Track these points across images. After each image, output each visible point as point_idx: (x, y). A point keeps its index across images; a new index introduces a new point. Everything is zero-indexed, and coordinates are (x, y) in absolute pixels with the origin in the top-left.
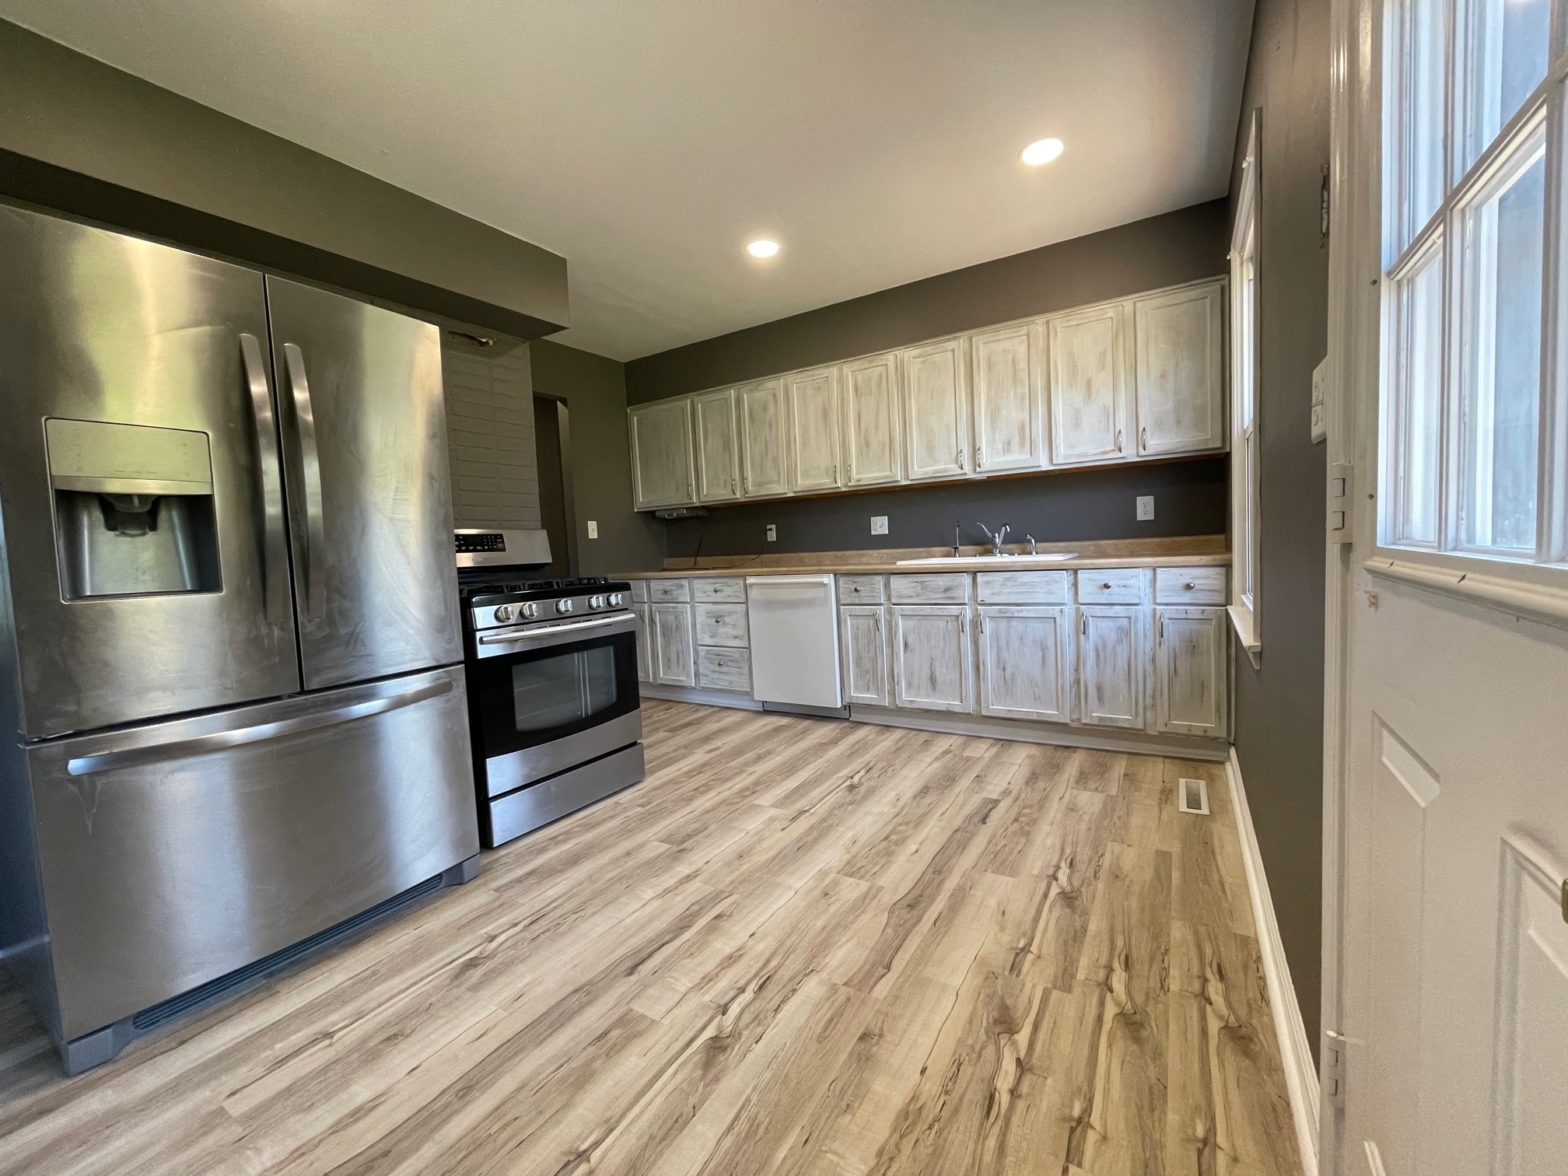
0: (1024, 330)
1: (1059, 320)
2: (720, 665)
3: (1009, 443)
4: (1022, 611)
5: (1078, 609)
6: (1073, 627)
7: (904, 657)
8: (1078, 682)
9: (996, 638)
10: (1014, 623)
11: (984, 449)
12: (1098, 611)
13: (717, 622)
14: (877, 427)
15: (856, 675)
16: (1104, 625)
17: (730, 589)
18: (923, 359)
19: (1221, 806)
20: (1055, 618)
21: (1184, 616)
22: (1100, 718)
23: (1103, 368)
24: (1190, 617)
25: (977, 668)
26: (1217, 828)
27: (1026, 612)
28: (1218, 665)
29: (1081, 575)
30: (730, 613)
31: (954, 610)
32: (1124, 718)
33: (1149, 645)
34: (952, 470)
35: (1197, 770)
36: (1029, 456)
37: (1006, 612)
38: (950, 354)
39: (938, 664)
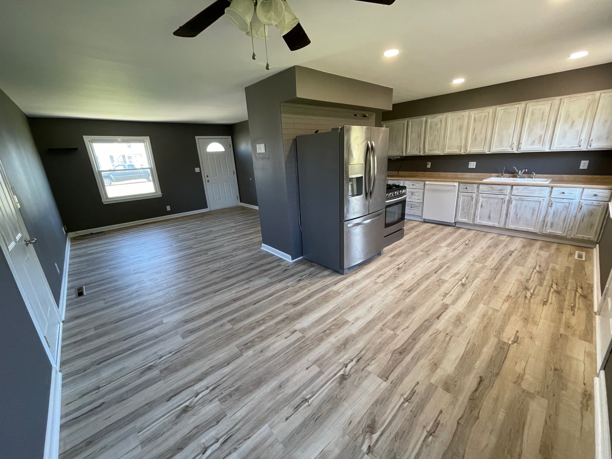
0: (550, 102)
1: (566, 99)
2: (411, 207)
3: (534, 142)
4: (528, 198)
5: (550, 199)
6: (547, 205)
7: (480, 210)
8: (544, 221)
9: (516, 206)
10: (524, 202)
11: (523, 143)
12: (558, 200)
13: (412, 194)
14: (481, 133)
15: (461, 213)
16: (559, 205)
17: (418, 185)
18: (505, 110)
19: (589, 258)
20: (540, 202)
21: (591, 204)
22: (550, 232)
23: (581, 117)
24: (593, 204)
25: (507, 215)
26: (587, 264)
27: (529, 199)
28: (600, 219)
29: (554, 188)
30: (417, 192)
31: (502, 196)
32: (559, 233)
33: (575, 211)
34: (508, 150)
35: (583, 249)
36: (541, 146)
37: (521, 198)
38: (516, 109)
39: (492, 212)
